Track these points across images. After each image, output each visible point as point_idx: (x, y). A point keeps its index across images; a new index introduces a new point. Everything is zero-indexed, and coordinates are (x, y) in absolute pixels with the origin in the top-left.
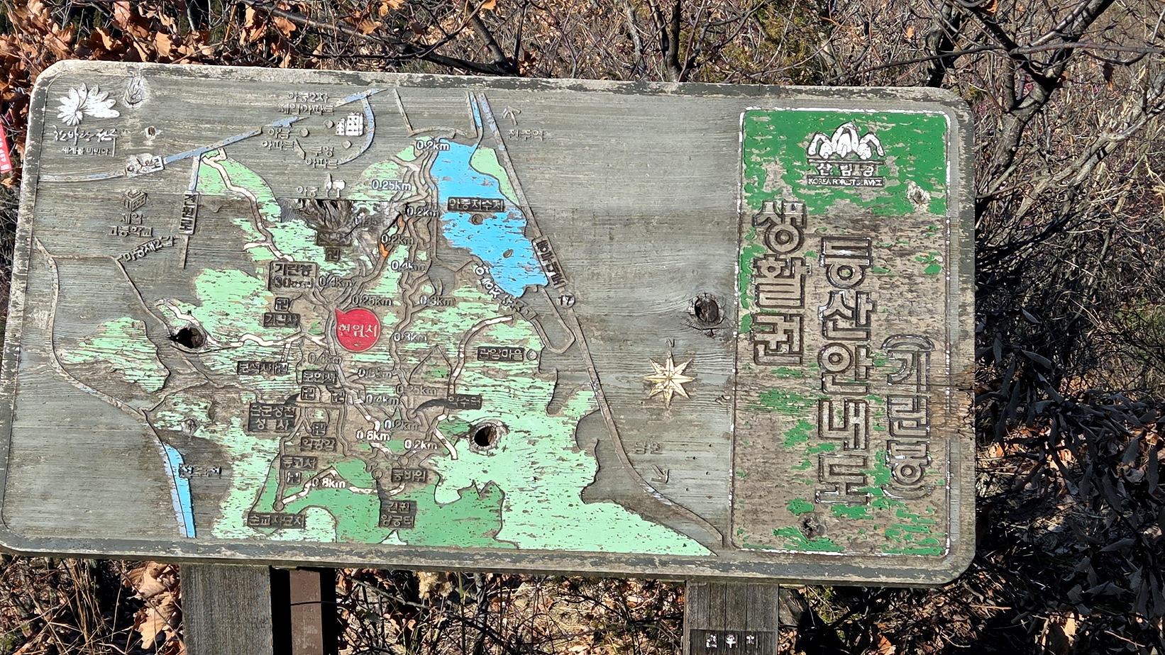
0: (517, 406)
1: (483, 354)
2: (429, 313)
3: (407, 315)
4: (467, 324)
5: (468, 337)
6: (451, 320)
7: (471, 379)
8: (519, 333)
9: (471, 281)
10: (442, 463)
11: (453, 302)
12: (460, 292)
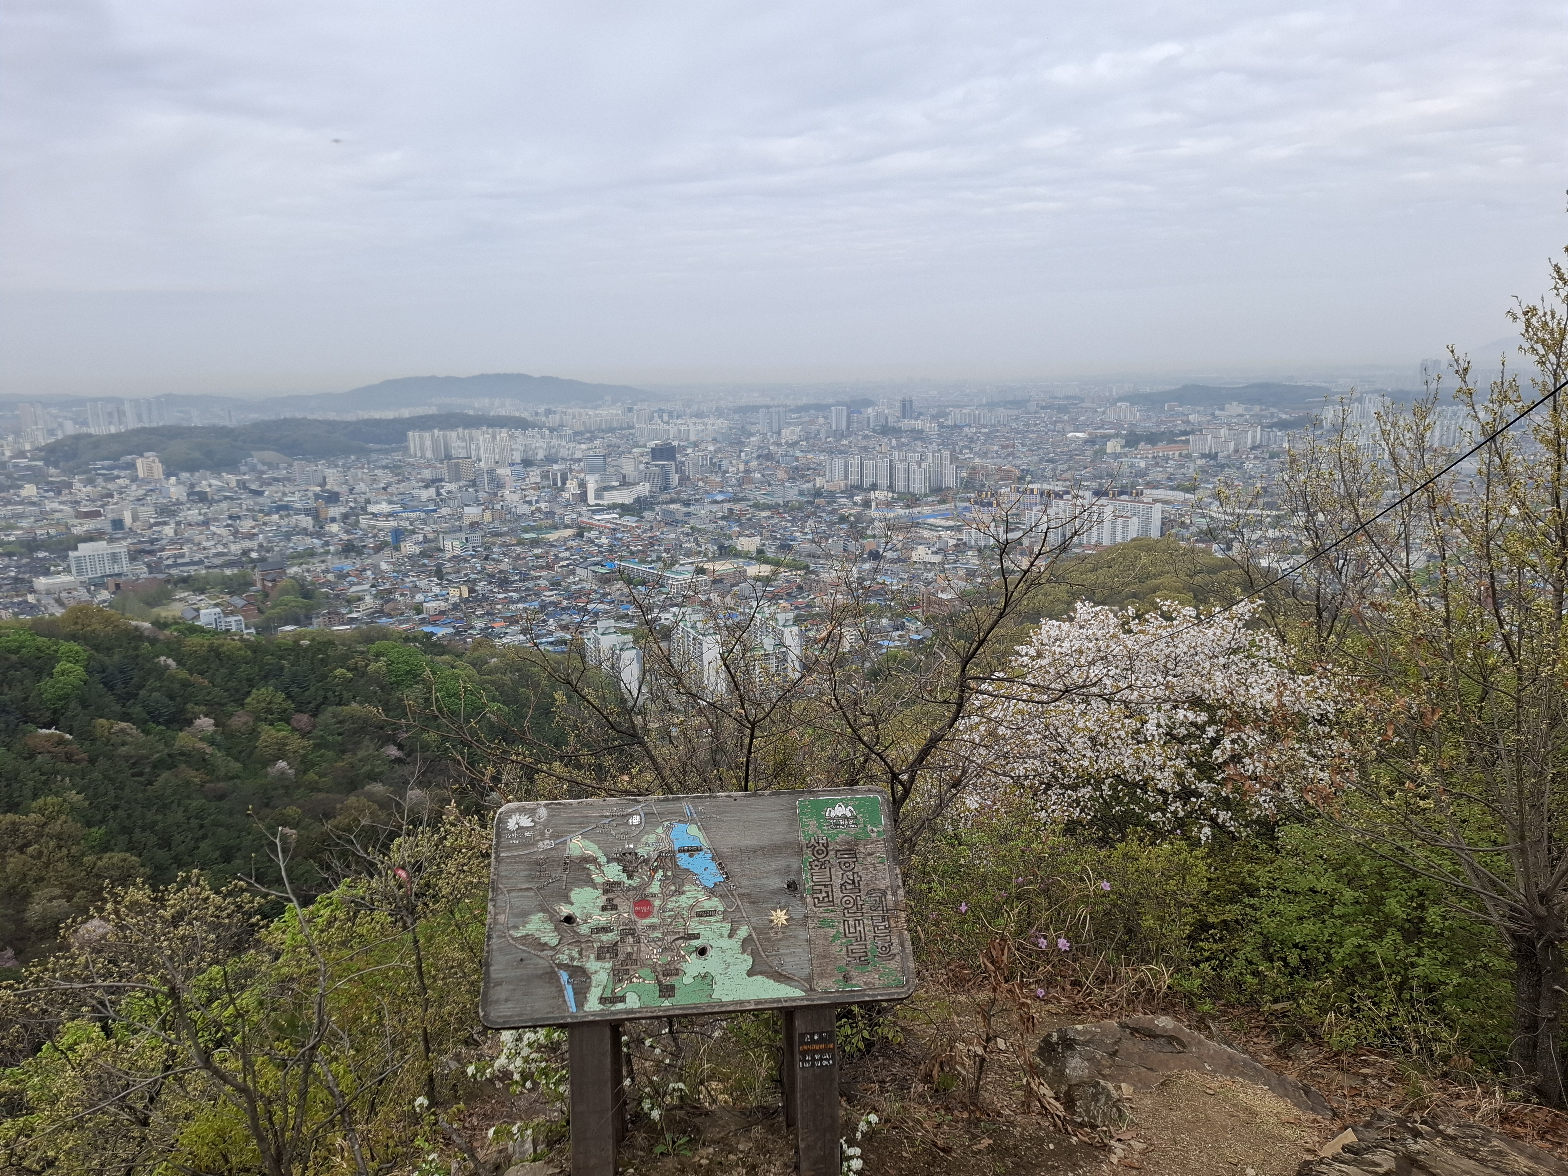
0: (716, 936)
1: (700, 915)
2: (674, 899)
3: (665, 901)
4: (691, 902)
5: (692, 907)
6: (684, 901)
7: (694, 926)
8: (714, 903)
9: (691, 882)
10: (684, 965)
11: (683, 893)
12: (686, 888)
